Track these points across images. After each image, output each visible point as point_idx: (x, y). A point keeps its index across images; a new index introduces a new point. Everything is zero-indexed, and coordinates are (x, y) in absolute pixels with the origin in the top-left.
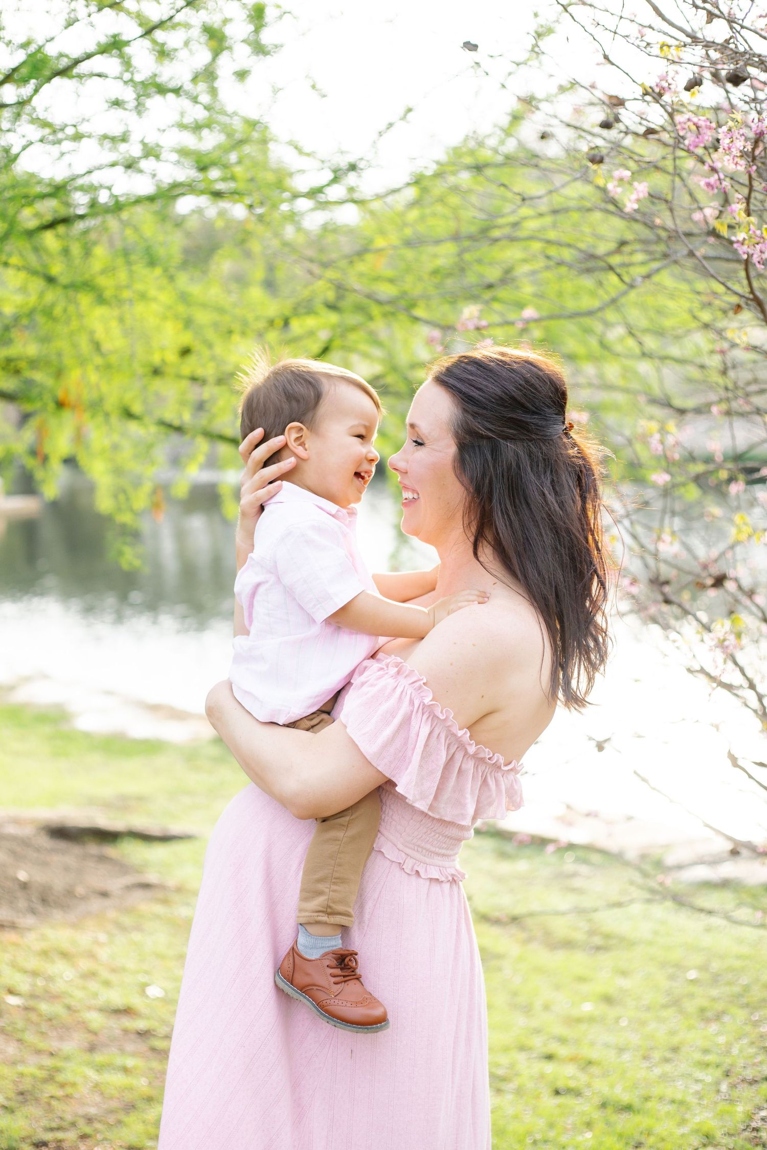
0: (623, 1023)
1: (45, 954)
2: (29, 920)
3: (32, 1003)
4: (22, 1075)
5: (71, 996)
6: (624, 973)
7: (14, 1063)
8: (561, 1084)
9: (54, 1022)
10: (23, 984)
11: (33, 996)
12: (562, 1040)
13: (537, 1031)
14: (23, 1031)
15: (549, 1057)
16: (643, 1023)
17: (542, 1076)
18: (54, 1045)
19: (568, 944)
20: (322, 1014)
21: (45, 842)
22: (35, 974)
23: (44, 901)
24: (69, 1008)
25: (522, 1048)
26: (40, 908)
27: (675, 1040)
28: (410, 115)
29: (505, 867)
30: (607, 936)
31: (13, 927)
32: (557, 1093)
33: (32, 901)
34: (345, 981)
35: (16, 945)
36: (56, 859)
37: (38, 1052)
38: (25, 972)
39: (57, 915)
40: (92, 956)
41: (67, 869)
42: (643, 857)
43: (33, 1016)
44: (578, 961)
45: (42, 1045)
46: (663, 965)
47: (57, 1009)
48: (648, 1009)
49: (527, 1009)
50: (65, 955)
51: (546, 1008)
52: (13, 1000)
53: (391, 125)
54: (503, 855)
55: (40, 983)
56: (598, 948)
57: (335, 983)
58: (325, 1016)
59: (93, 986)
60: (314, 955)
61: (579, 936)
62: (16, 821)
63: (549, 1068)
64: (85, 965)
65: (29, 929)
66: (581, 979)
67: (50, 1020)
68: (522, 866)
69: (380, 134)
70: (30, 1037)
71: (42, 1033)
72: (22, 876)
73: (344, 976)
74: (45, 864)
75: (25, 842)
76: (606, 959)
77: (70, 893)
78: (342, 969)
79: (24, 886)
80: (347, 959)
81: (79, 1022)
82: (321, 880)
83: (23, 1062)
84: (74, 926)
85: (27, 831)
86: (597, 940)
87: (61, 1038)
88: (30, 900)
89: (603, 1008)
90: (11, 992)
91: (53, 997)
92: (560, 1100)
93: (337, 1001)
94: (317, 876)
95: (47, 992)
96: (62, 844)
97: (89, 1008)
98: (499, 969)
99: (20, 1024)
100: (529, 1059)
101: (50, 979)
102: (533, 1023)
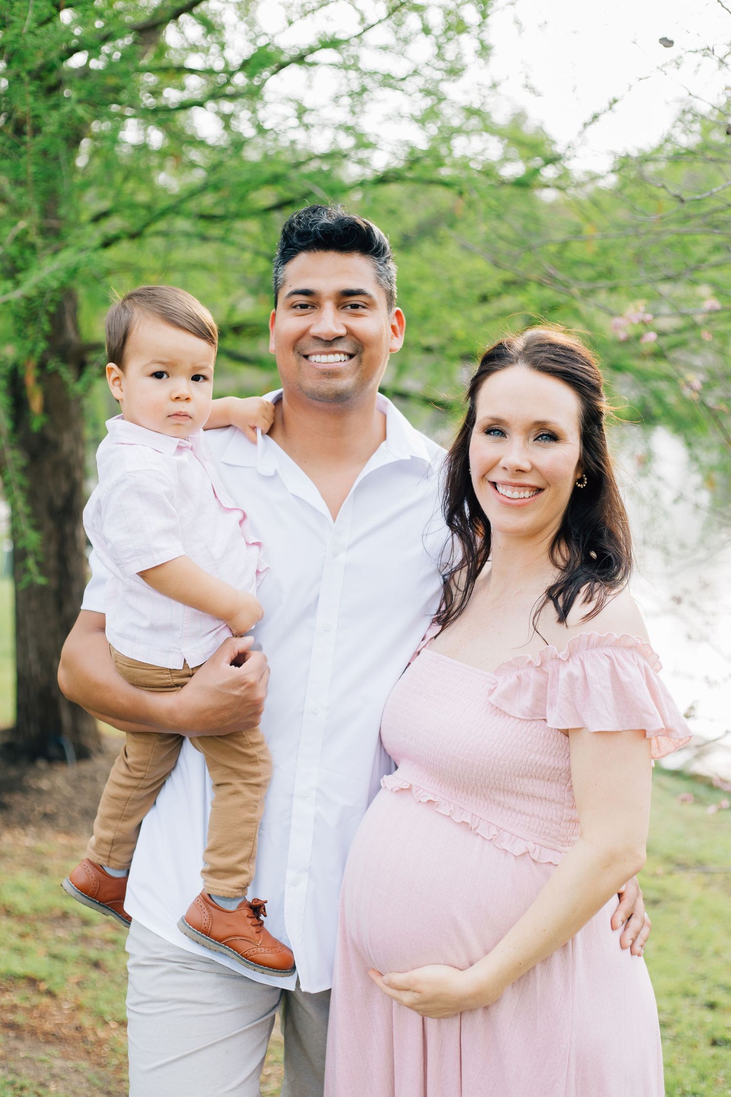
8: (718, 1035)
13: (703, 978)
15: (712, 1006)
17: (702, 1025)
20: (247, 962)
25: (686, 994)
28: (616, 106)
29: (693, 811)
32: (714, 1043)
49: (697, 954)
51: (717, 954)
53: (595, 117)
54: (698, 801)
58: (252, 965)
63: (709, 1017)
69: (585, 125)
92: (714, 1051)
98: (677, 912)
100: (692, 1005)
102: (701, 969)
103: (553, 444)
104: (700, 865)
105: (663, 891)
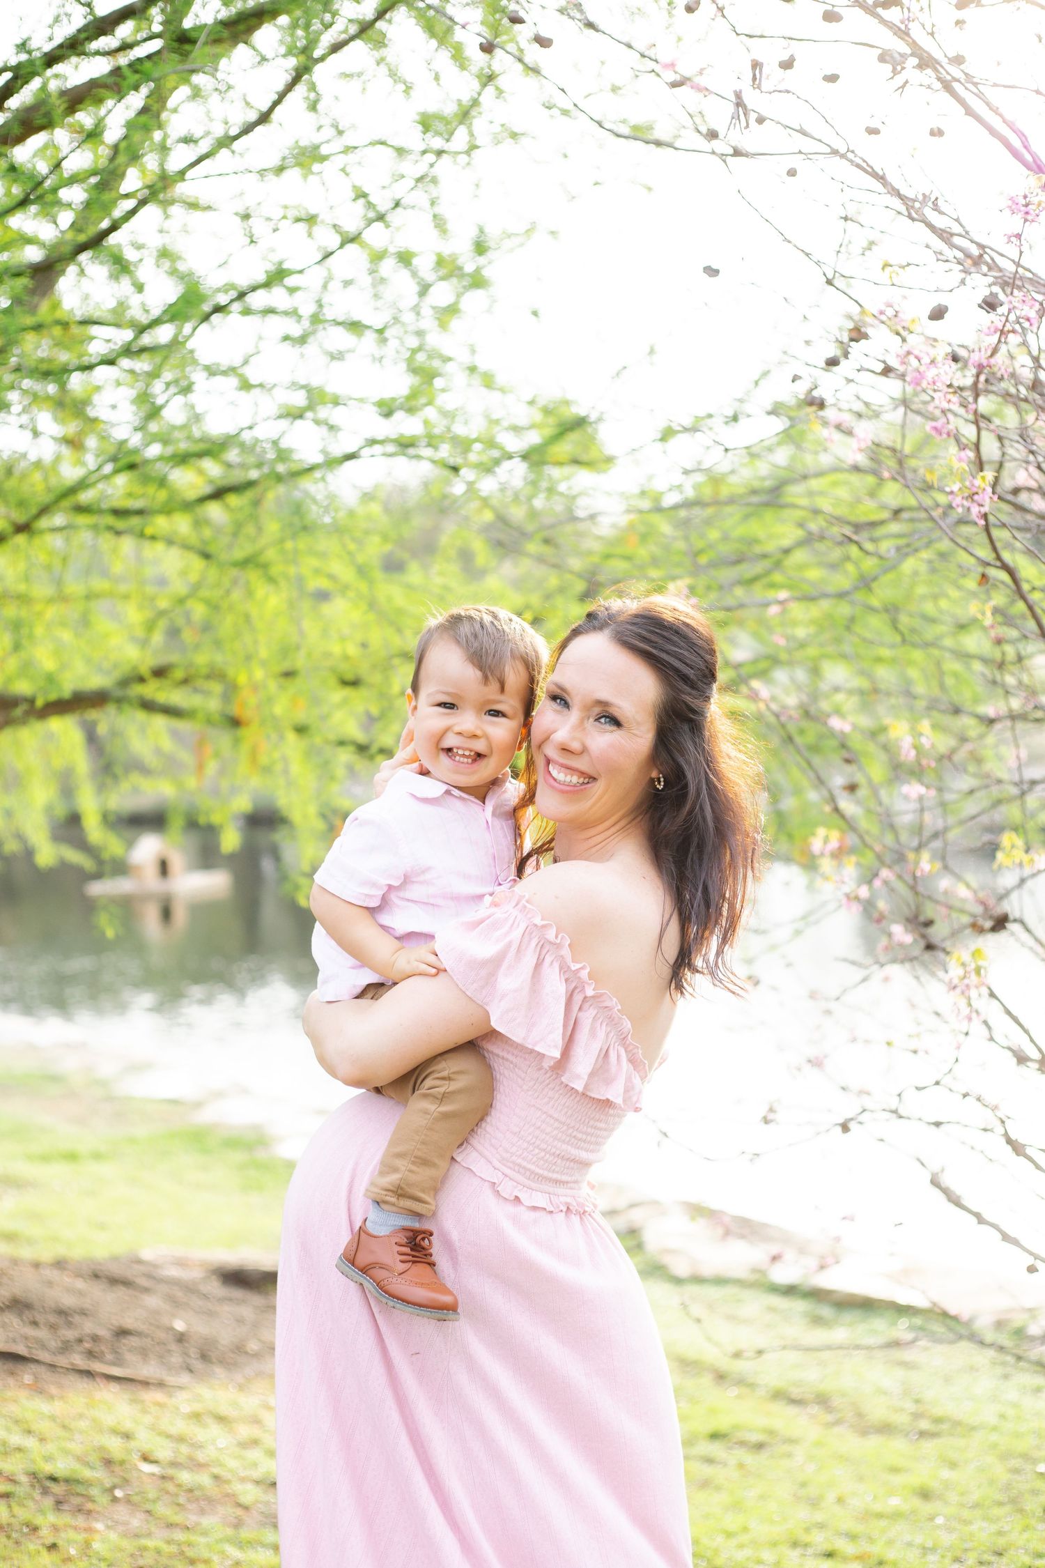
0: (940, 1521)
1: (196, 1417)
2: (185, 1378)
3: (171, 1472)
4: (145, 1549)
5: (221, 1465)
6: (953, 1465)
7: (137, 1536)
9: (197, 1493)
10: (164, 1452)
11: (174, 1464)
12: (852, 1537)
13: (821, 1526)
14: (154, 1501)
15: (830, 1555)
16: (967, 1522)
18: (192, 1519)
19: (885, 1429)
20: (381, 1294)
21: (216, 1288)
22: (180, 1439)
23: (204, 1357)
24: (216, 1478)
25: (796, 1544)
26: (198, 1365)
27: (1001, 1542)
29: (820, 1336)
30: (938, 1420)
31: (161, 1385)
33: (189, 1356)
34: (414, 1262)
35: (160, 1405)
36: (226, 1308)
37: (170, 1526)
38: (169, 1436)
39: (219, 1371)
40: (256, 1421)
41: (240, 1321)
42: (999, 1325)
43: (170, 1487)
44: (896, 1449)
45: (178, 1519)
46: (1005, 1456)
47: (204, 1479)
48: (976, 1506)
49: (814, 1503)
50: (221, 1419)
51: (840, 1501)
52: (147, 1468)
54: (817, 1321)
55: (184, 1449)
56: (923, 1434)
57: (402, 1262)
58: (384, 1296)
59: (254, 1454)
60: (381, 1231)
61: (902, 1419)
62: (181, 1263)
64: (245, 1431)
65: (180, 1388)
66: (895, 1470)
67: (191, 1491)
68: (839, 1334)
70: (163, 1510)
71: (178, 1505)
72: (179, 1325)
73: (413, 1256)
74: (211, 1314)
75: (190, 1288)
76: (928, 1446)
77: (239, 1349)
78: (412, 1249)
79: (181, 1338)
80: (419, 1238)
81: (228, 1495)
82: (400, 1155)
83: (149, 1535)
84: (241, 1388)
85: (195, 1274)
86: (924, 1425)
87: (202, 1512)
88: (186, 1354)
89: (917, 1503)
90: (145, 1458)
91: (199, 1466)
93: (399, 1280)
94: (398, 1149)
95: (191, 1458)
96: (238, 1293)
97: (243, 1480)
98: (789, 1455)
99: (152, 1494)
100: (804, 1555)
101: (199, 1446)
102: (819, 1517)
103: (614, 728)
104: (823, 1400)
105: (771, 1433)
